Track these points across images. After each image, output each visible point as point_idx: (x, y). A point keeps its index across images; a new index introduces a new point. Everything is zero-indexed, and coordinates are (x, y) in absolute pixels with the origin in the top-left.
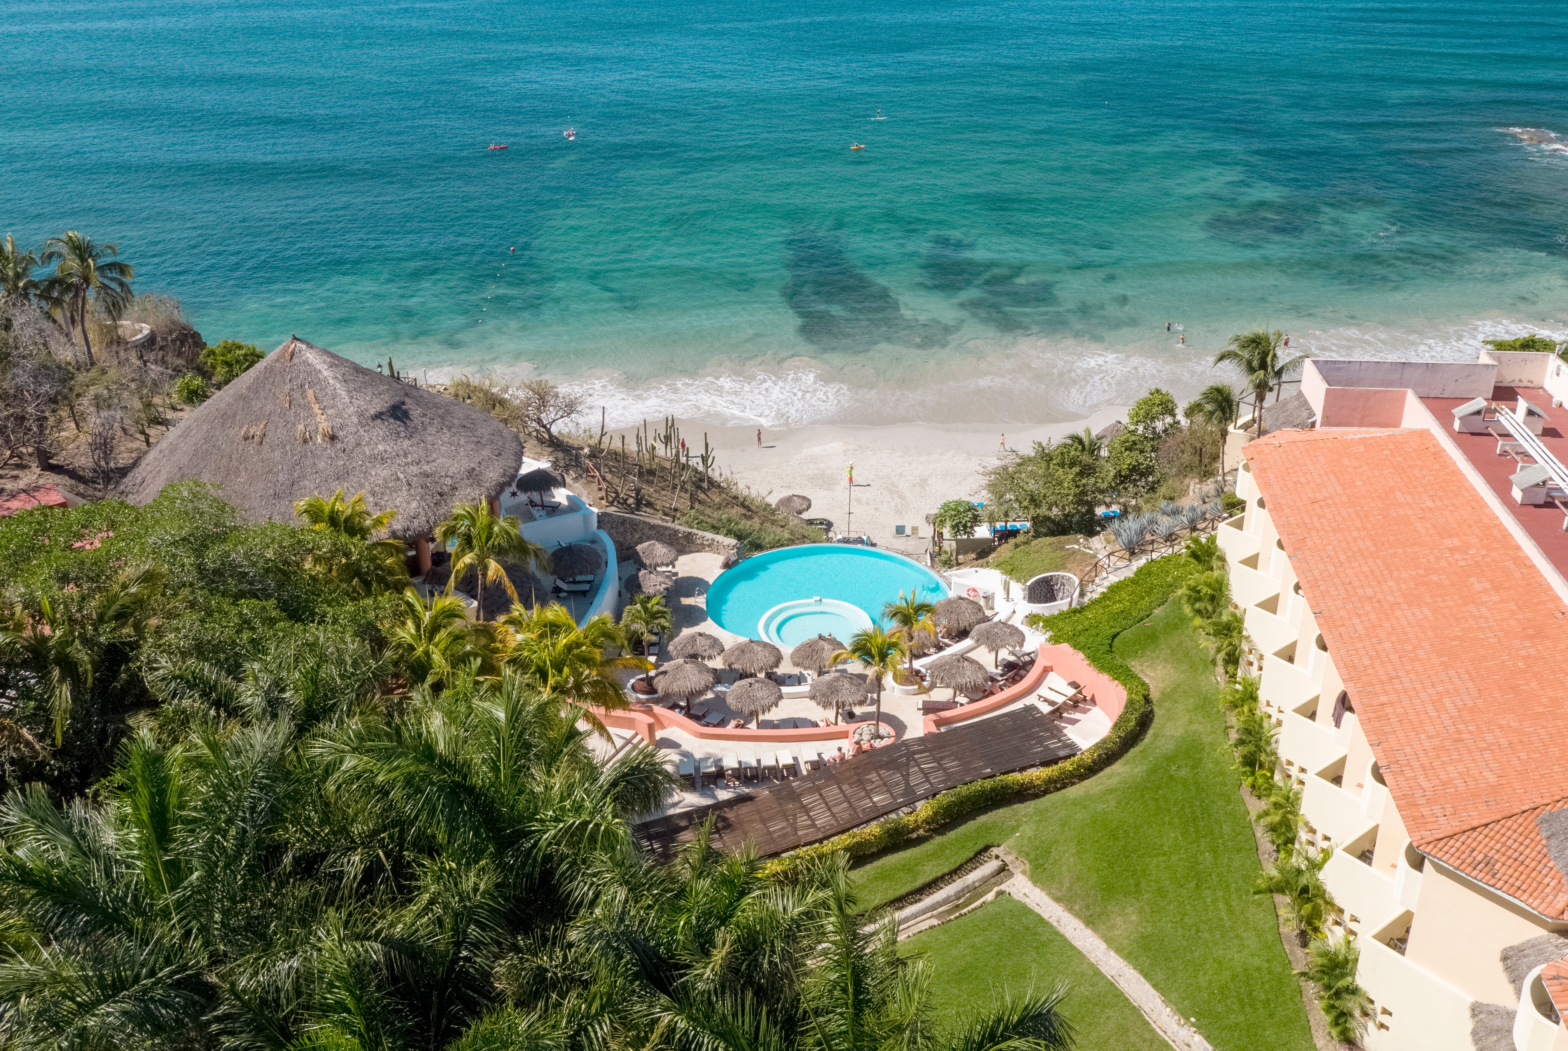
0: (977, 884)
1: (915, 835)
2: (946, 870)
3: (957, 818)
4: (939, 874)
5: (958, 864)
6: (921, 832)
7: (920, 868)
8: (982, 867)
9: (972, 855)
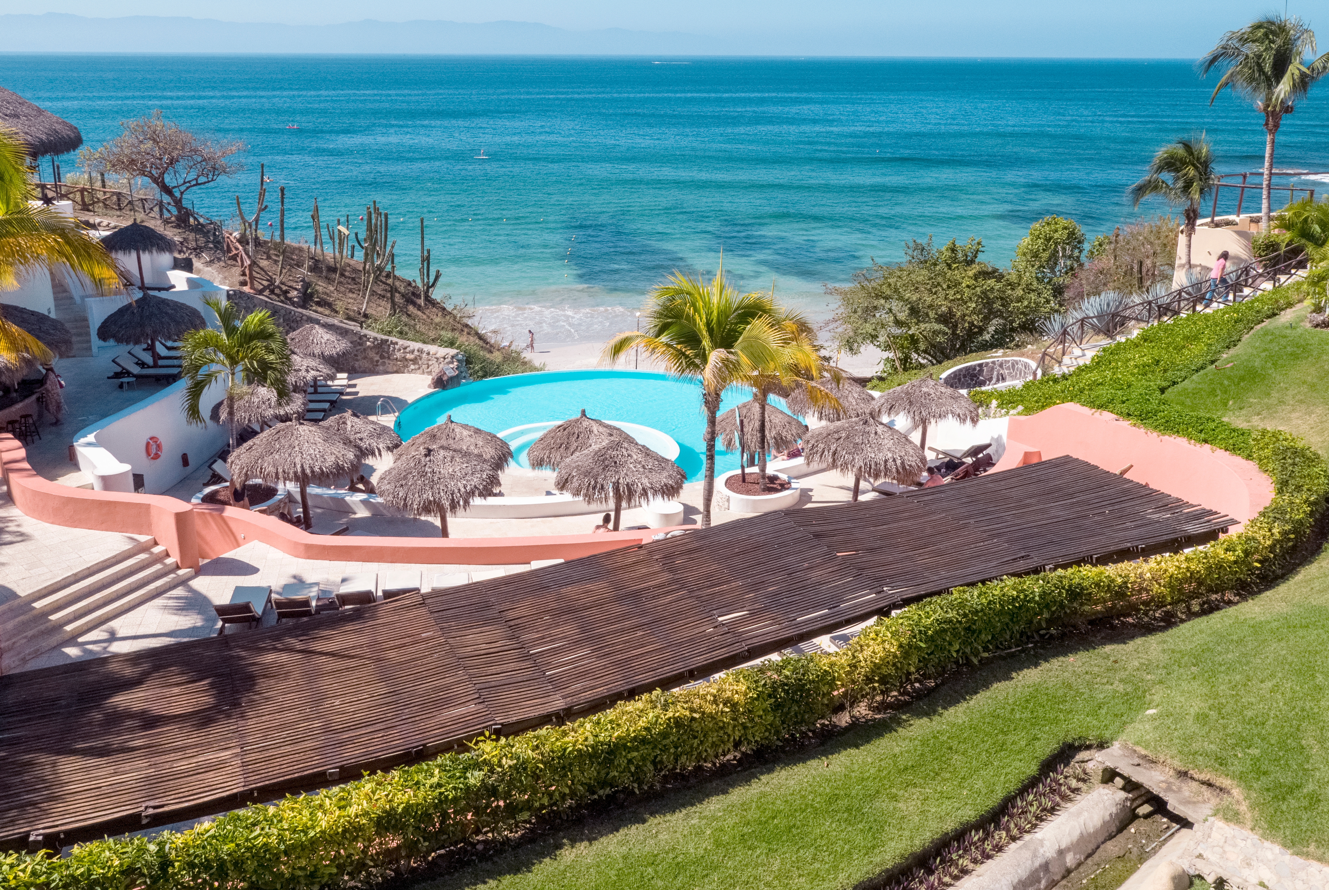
0: (1070, 860)
1: (844, 719)
2: (969, 814)
3: (956, 675)
4: (950, 826)
5: (999, 795)
6: (862, 710)
7: (883, 804)
8: (1071, 808)
9: (1032, 769)
